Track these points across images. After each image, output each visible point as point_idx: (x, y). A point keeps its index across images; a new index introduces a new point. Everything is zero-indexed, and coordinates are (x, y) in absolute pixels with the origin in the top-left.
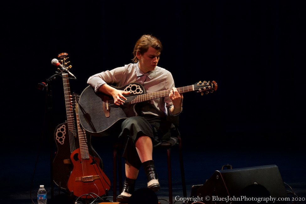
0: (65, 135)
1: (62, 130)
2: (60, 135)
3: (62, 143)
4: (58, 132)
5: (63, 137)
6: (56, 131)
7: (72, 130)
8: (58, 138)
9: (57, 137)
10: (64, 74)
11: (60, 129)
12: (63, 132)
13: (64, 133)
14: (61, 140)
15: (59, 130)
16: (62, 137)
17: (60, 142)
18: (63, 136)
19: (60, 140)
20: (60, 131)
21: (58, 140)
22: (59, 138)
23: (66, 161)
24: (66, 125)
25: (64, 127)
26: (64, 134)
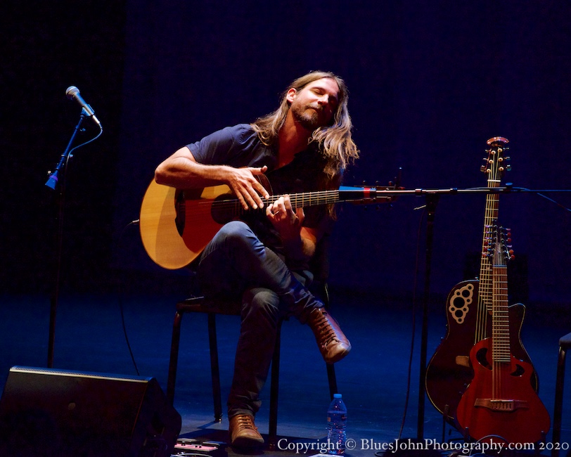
0: (468, 306)
1: (466, 293)
2: (459, 303)
3: (460, 320)
4: (455, 296)
5: (465, 310)
6: (453, 294)
7: (486, 298)
8: (453, 309)
9: (452, 305)
10: (491, 180)
11: (461, 290)
12: (465, 299)
13: (468, 301)
14: (459, 314)
15: (458, 294)
16: (462, 309)
17: (457, 319)
18: (465, 306)
19: (456, 313)
20: (461, 296)
21: (453, 313)
22: (456, 309)
23: (461, 360)
24: (476, 285)
25: (470, 288)
26: (466, 303)
